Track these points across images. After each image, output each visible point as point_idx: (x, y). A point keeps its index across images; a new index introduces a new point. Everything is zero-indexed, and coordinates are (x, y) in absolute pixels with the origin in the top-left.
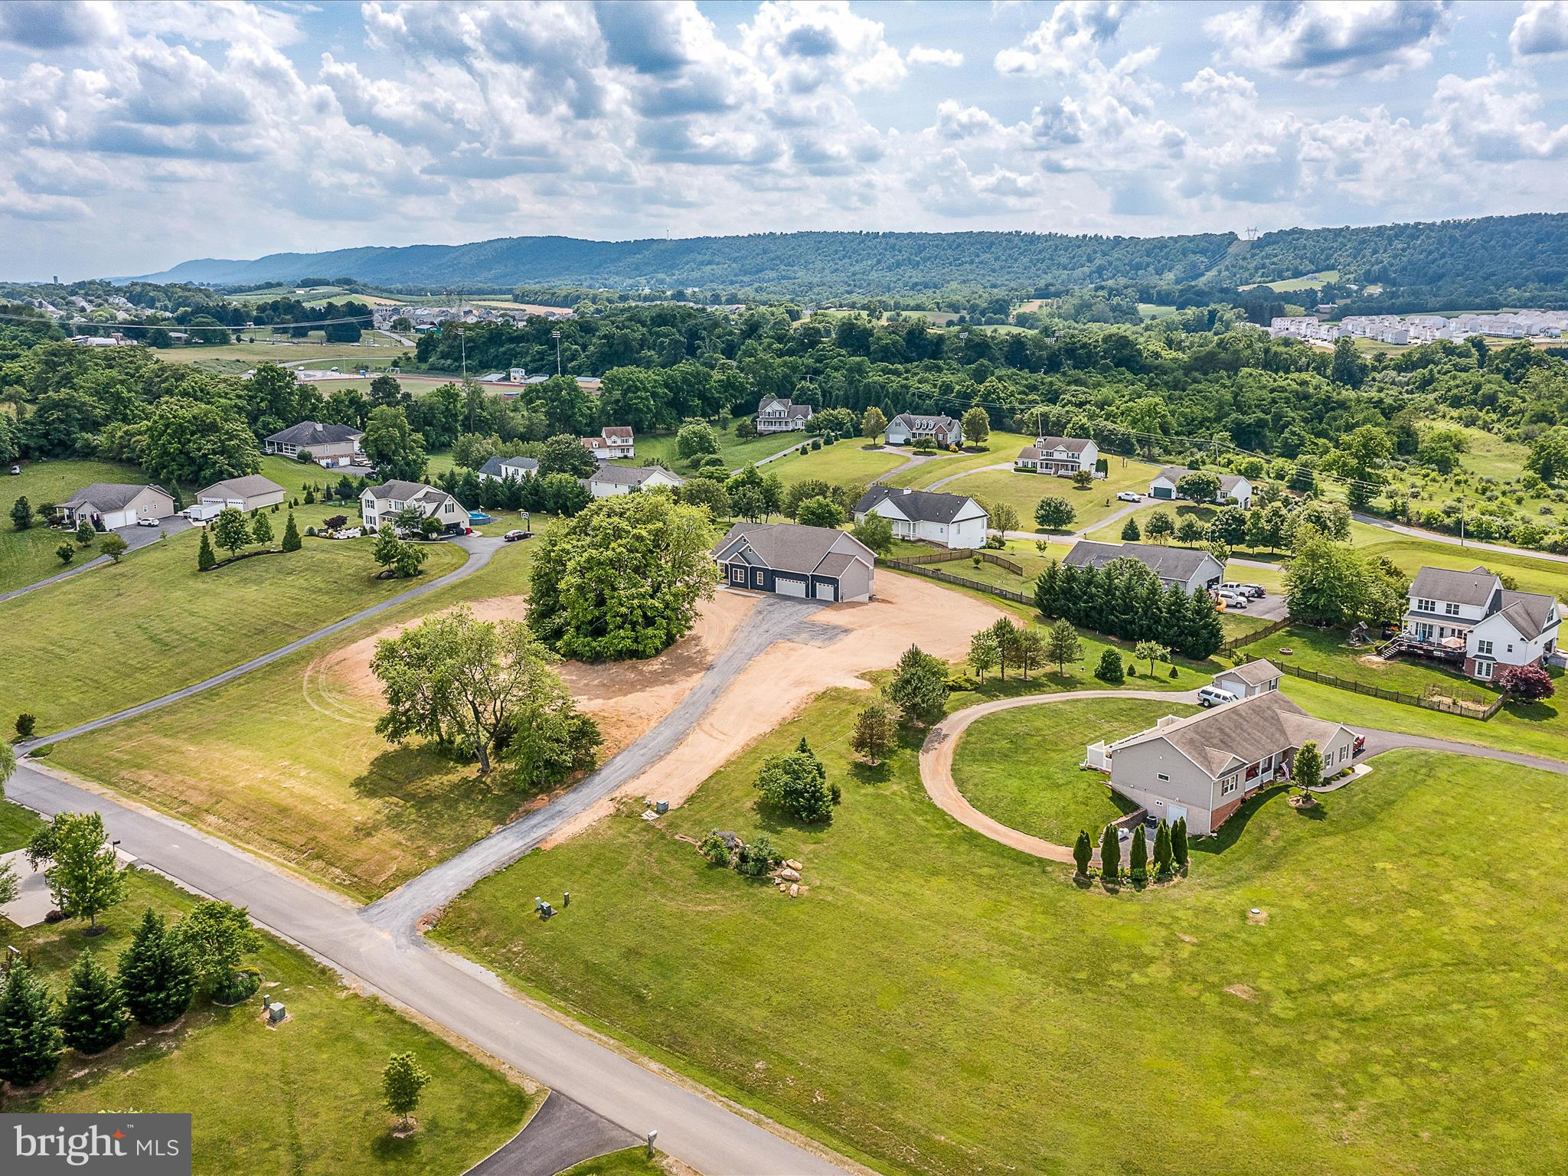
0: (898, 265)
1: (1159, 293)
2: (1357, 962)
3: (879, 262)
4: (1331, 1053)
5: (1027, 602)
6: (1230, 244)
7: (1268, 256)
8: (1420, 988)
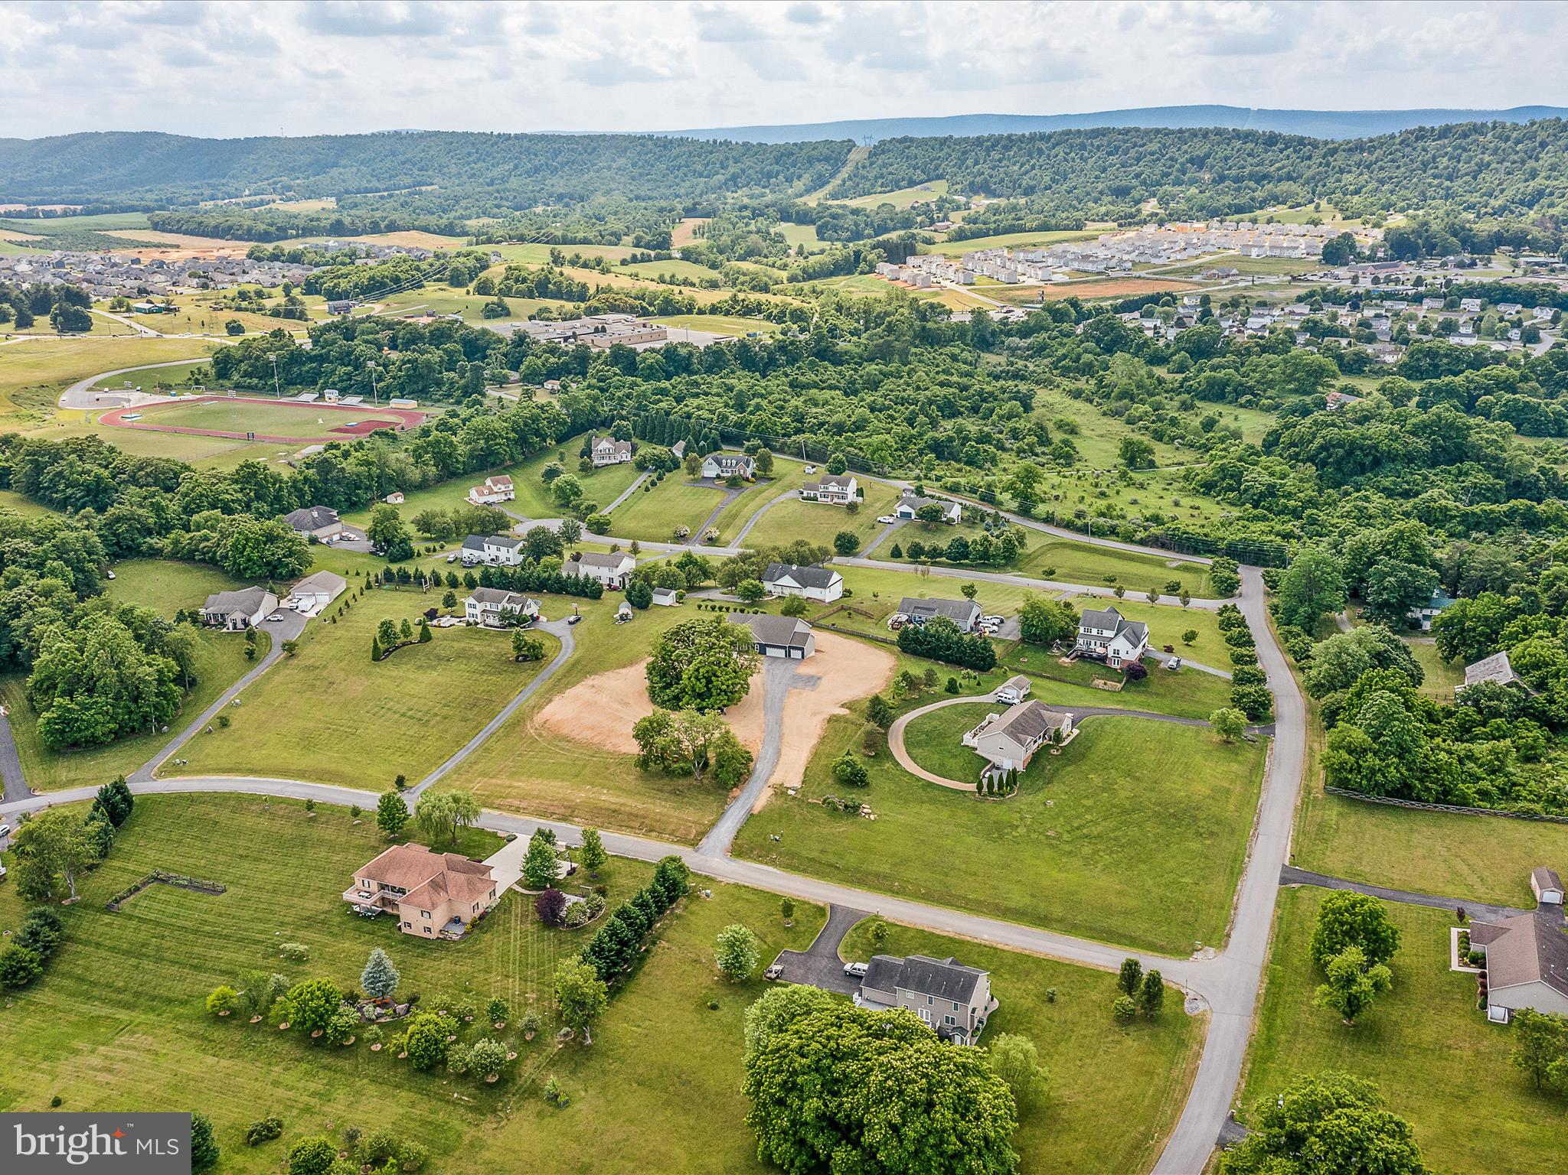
0: (537, 170)
1: (797, 213)
2: (1088, 817)
3: (516, 167)
4: (1087, 850)
5: (892, 643)
6: (849, 151)
7: (885, 165)
8: (1112, 823)
